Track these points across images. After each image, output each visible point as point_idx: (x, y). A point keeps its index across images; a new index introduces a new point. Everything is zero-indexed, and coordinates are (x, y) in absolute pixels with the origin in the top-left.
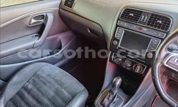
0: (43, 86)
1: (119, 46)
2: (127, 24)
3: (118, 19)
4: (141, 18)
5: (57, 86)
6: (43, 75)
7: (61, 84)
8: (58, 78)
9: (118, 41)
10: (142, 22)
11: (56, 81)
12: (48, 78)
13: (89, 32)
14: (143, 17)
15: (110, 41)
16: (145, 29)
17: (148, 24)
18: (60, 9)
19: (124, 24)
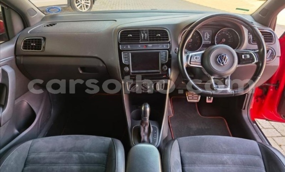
0: (54, 167)
1: (131, 71)
2: (130, 46)
3: (119, 44)
4: (141, 37)
5: (75, 156)
6: (42, 155)
7: (80, 150)
8: (70, 146)
9: (128, 66)
10: (144, 40)
11: (70, 150)
12: (54, 155)
13: (81, 72)
14: (143, 35)
15: (119, 70)
16: (150, 45)
17: (150, 40)
18: (17, 58)
19: (127, 47)
